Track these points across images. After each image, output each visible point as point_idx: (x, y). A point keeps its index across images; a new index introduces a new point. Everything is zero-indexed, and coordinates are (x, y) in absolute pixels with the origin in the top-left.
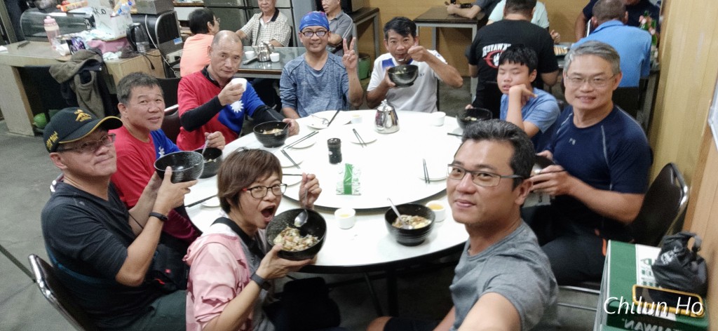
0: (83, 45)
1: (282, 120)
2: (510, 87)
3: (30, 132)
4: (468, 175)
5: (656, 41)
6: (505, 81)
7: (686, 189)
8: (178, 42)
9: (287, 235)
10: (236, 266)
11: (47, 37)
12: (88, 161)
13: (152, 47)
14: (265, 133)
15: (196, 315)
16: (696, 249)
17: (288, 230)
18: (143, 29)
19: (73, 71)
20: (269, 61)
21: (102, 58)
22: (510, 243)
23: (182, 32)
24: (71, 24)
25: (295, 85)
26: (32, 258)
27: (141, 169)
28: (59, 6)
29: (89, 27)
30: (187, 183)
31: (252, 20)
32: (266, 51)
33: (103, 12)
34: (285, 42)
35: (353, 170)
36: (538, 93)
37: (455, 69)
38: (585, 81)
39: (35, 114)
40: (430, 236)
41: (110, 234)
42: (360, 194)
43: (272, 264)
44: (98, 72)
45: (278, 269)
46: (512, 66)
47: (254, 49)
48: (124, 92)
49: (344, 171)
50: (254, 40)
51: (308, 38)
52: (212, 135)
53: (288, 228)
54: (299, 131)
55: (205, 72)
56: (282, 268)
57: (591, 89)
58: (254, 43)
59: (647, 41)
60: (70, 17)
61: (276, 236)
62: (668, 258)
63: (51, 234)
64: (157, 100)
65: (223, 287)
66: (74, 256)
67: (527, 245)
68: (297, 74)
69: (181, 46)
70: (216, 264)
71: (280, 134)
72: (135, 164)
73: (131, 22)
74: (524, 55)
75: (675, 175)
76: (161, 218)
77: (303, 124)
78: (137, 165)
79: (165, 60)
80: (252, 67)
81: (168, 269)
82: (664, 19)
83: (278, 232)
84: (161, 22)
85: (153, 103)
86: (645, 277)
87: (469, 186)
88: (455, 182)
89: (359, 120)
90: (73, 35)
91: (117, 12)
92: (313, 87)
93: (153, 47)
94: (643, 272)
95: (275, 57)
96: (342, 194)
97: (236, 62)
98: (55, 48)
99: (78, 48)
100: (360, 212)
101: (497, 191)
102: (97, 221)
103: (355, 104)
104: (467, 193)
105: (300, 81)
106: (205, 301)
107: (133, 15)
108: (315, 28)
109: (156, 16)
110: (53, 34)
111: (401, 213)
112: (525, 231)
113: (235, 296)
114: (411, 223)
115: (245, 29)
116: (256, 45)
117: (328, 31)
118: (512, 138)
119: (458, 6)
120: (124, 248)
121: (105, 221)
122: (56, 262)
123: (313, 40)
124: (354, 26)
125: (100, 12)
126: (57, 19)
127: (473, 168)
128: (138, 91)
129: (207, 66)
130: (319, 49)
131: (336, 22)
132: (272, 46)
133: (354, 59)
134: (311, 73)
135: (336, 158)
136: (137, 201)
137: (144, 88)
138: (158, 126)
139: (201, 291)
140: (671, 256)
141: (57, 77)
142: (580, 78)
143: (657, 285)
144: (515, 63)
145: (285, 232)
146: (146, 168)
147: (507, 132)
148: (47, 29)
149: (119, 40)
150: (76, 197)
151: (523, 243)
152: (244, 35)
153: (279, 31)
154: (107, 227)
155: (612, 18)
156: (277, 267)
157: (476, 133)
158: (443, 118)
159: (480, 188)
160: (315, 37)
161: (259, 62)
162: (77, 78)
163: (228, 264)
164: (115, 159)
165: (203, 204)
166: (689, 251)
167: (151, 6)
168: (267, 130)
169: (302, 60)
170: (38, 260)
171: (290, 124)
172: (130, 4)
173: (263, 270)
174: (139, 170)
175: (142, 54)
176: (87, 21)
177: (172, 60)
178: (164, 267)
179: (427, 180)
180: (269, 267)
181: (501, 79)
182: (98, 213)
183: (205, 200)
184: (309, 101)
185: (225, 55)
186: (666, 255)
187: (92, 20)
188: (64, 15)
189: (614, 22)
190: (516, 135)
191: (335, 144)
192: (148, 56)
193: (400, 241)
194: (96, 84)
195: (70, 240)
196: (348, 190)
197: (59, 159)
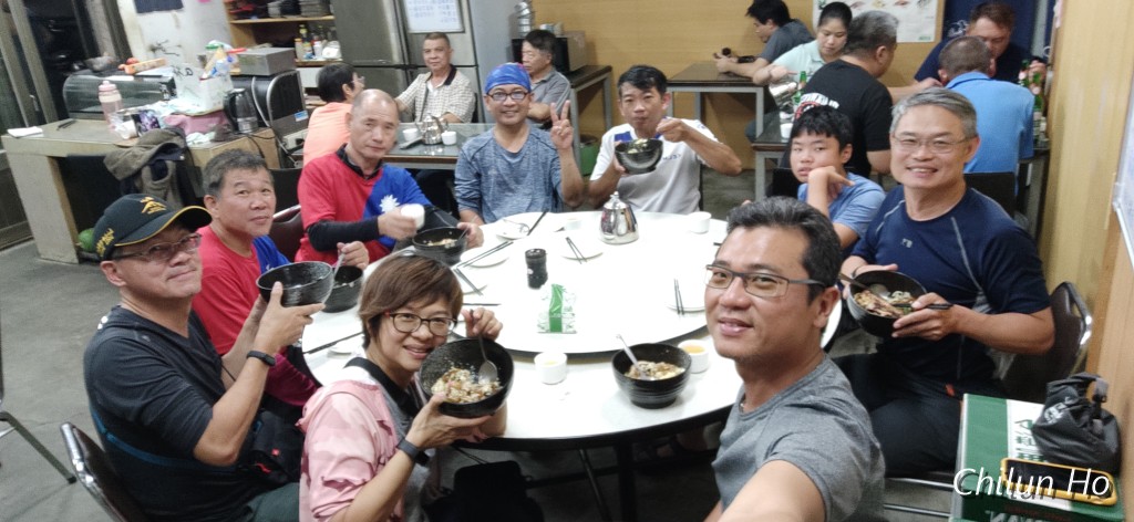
0: (157, 122)
1: (455, 225)
2: (810, 170)
3: (72, 257)
4: (738, 280)
5: (1043, 103)
6: (802, 162)
7: (1089, 320)
8: (300, 117)
9: (453, 379)
10: (375, 429)
11: (102, 113)
12: (157, 275)
13: (262, 125)
14: (431, 244)
15: (313, 506)
16: (1099, 399)
17: (454, 372)
18: (248, 98)
19: (141, 161)
20: (440, 143)
21: (185, 143)
22: (806, 389)
23: (307, 102)
24: (139, 93)
25: (478, 175)
26: (66, 428)
27: (239, 297)
28: (122, 66)
29: (166, 96)
30: (306, 308)
31: (415, 84)
32: (436, 128)
33: (189, 73)
34: (466, 116)
35: (564, 294)
36: (855, 180)
37: (728, 148)
38: (920, 145)
39: (80, 229)
40: (684, 392)
41: (186, 385)
42: (575, 332)
43: (430, 424)
44: (178, 162)
45: (440, 431)
46: (814, 138)
47: (417, 126)
48: (214, 178)
49: (550, 296)
50: (418, 114)
51: (498, 102)
52: (349, 246)
53: (453, 369)
54: (482, 242)
55: (341, 154)
56: (446, 429)
57: (929, 156)
58: (418, 119)
59: (1027, 102)
60: (138, 82)
61: (435, 382)
62: (1056, 414)
63: (96, 384)
64: (264, 191)
65: (356, 461)
66: (131, 419)
67: (834, 391)
68: (482, 159)
69: (305, 124)
70: (344, 426)
71: (453, 245)
72: (228, 287)
73: (230, 87)
74: (830, 122)
75: (1073, 301)
76: (265, 360)
77: (490, 232)
78: (231, 290)
79: (281, 145)
80: (414, 153)
81: (276, 449)
82: (1056, 76)
83: (437, 376)
84: (276, 86)
85: (257, 194)
86: (1020, 445)
87: (739, 297)
88: (716, 292)
89: (576, 225)
90: (141, 108)
91: (210, 73)
92: (506, 178)
93: (264, 126)
94: (1019, 440)
95: (449, 136)
96: (547, 332)
97: (388, 134)
98: (114, 127)
99: (148, 127)
100: (574, 358)
101: (783, 305)
102: (166, 364)
103: (572, 204)
104: (736, 308)
105: (486, 169)
106: (328, 483)
107: (234, 77)
108: (508, 87)
109: (269, 78)
110: (111, 106)
111: (639, 359)
112: (830, 370)
113: (374, 474)
114: (655, 373)
115: (404, 97)
116: (421, 121)
117: (528, 93)
118: (805, 223)
119: (735, 60)
120: (207, 405)
121: (178, 365)
122: (103, 430)
123: (506, 106)
124: (573, 93)
125: (183, 71)
126: (120, 86)
127: (745, 270)
128: (233, 176)
129: (345, 145)
130: (515, 119)
131: (544, 85)
132: (446, 122)
133: (568, 134)
134: (503, 158)
135: (538, 277)
136: (231, 345)
137: (244, 171)
138: (265, 230)
139: (321, 469)
140: (1060, 411)
141: (115, 170)
142: (913, 140)
143: (1042, 459)
144: (818, 133)
145: (449, 375)
146: (246, 294)
147: (797, 213)
148: (103, 99)
149: (212, 114)
150: (139, 329)
151: (828, 388)
152: (402, 107)
153: (455, 99)
154: (180, 373)
155: (970, 69)
156: (438, 428)
157: (748, 216)
158: (707, 221)
159: (758, 300)
160: (509, 101)
161: (426, 145)
162: (146, 172)
163: (363, 427)
164: (199, 273)
165: (332, 349)
166: (1089, 403)
167: (262, 64)
168: (433, 241)
169: (489, 138)
170: (76, 432)
171: (469, 232)
172: (230, 61)
173: (415, 436)
174: (235, 298)
175: (247, 135)
176: (164, 87)
177: (292, 145)
178: (270, 446)
179: (681, 311)
180: (426, 428)
181: (797, 160)
182: (171, 355)
183: (334, 343)
184: (499, 200)
185: (371, 123)
186: (1052, 409)
187: (171, 85)
188: (130, 79)
189: (975, 74)
190: (812, 218)
191: (537, 257)
192: (255, 139)
193: (638, 400)
194: (175, 181)
195: (124, 391)
196: (556, 326)
197: (115, 271)
